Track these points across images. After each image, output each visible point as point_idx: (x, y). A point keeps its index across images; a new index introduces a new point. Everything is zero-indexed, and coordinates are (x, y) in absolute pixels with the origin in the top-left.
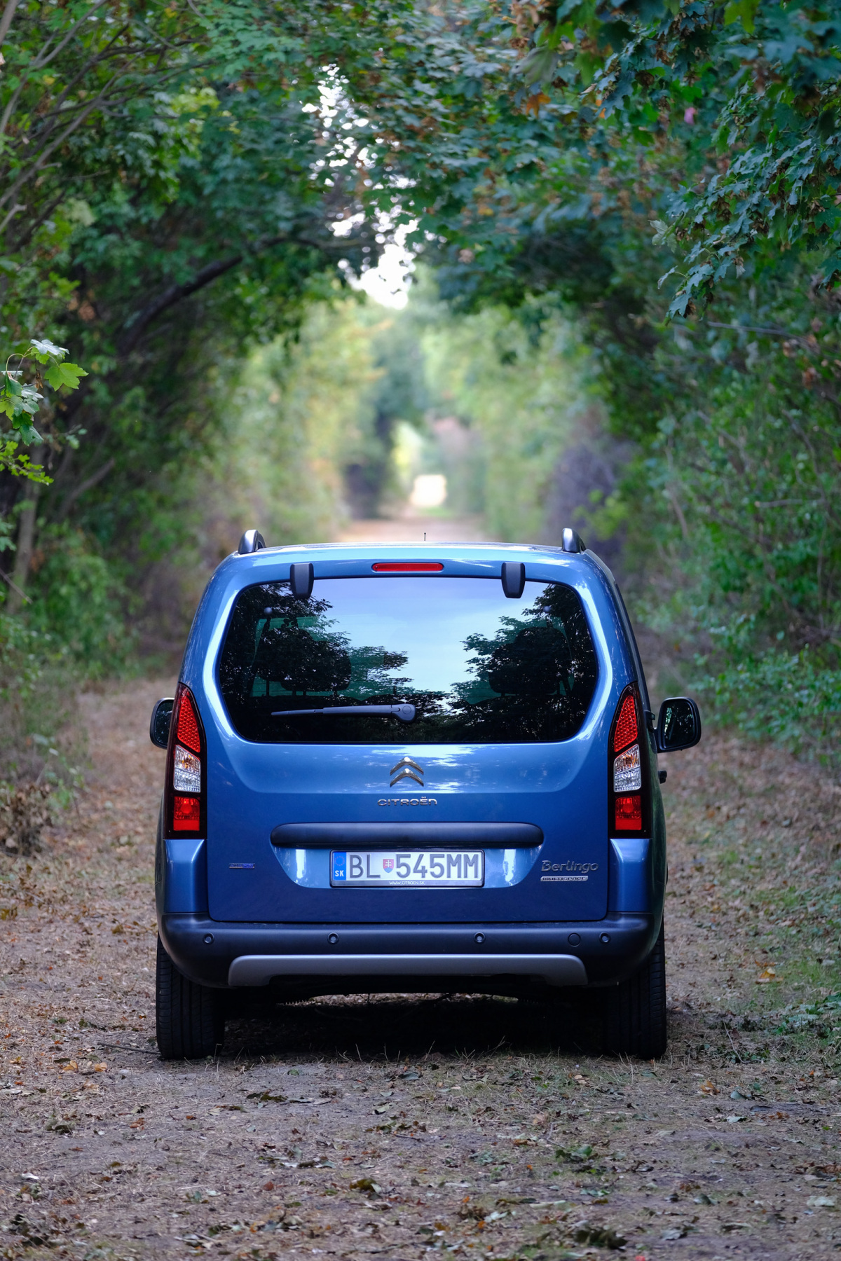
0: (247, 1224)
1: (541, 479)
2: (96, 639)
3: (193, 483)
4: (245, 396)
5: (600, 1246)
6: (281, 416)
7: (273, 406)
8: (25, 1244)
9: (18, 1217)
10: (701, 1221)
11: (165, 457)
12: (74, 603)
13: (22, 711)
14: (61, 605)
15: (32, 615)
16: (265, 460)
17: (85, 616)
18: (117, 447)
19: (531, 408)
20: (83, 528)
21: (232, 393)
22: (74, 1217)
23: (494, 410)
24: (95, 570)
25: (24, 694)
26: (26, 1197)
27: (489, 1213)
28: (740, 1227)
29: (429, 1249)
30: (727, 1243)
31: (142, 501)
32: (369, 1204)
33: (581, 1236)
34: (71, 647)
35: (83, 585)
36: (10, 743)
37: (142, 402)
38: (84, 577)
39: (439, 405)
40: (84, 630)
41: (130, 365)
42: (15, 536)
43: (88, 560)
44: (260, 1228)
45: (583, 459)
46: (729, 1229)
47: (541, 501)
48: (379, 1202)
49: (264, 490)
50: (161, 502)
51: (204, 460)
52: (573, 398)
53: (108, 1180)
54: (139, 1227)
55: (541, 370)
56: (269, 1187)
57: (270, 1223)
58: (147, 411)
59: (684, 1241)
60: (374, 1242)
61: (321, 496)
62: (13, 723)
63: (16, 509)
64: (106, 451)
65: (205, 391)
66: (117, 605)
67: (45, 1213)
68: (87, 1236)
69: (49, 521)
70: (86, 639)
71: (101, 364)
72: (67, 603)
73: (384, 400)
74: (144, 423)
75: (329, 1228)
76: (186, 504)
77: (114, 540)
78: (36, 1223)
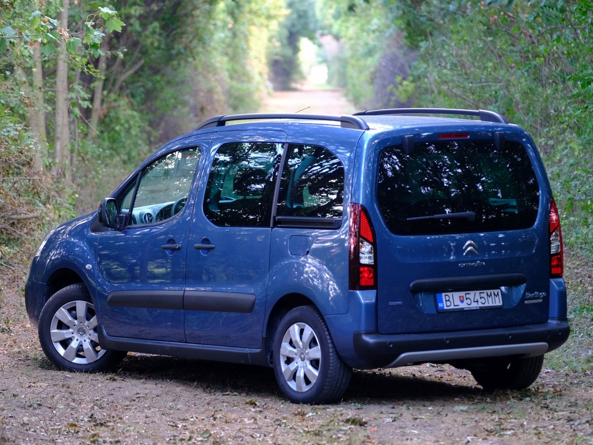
0: (197, 418)
1: (372, 69)
2: (134, 154)
3: (186, 71)
4: (215, 25)
5: (356, 424)
6: (235, 35)
7: (230, 30)
8: (95, 425)
9: (92, 415)
10: (404, 416)
11: (170, 58)
12: (123, 134)
13: (95, 189)
14: (116, 135)
15: (100, 141)
16: (226, 59)
17: (128, 142)
18: (144, 53)
19: (368, 32)
20: (127, 96)
21: (208, 23)
22: (117, 415)
23: (351, 32)
24: (133, 117)
25: (96, 180)
26: (96, 408)
27: (308, 413)
28: (421, 418)
29: (279, 427)
30: (413, 424)
31: (158, 82)
32: (253, 410)
33: (348, 421)
34: (120, 158)
35: (126, 126)
36: (89, 206)
37: (158, 30)
38: (127, 121)
39: (323, 28)
40: (128, 149)
41: (152, 10)
42: (92, 100)
43: (129, 112)
44: (203, 420)
45: (393, 60)
46: (416, 419)
47: (372, 81)
48: (258, 409)
49: (225, 75)
50: (169, 83)
51: (190, 59)
52: (388, 27)
53: (134, 400)
54: (147, 419)
55: (373, 11)
56: (209, 404)
57: (207, 417)
58: (160, 35)
59: (394, 423)
60: (254, 425)
61: (257, 78)
62: (91, 196)
63: (92, 85)
64: (140, 55)
65: (193, 23)
66: (145, 136)
67: (105, 414)
68: (124, 423)
69: (110, 92)
70: (129, 154)
71: (136, 10)
72: (119, 134)
73: (293, 25)
74: (159, 41)
75: (234, 419)
76: (183, 82)
77: (144, 102)
78: (100, 417)
